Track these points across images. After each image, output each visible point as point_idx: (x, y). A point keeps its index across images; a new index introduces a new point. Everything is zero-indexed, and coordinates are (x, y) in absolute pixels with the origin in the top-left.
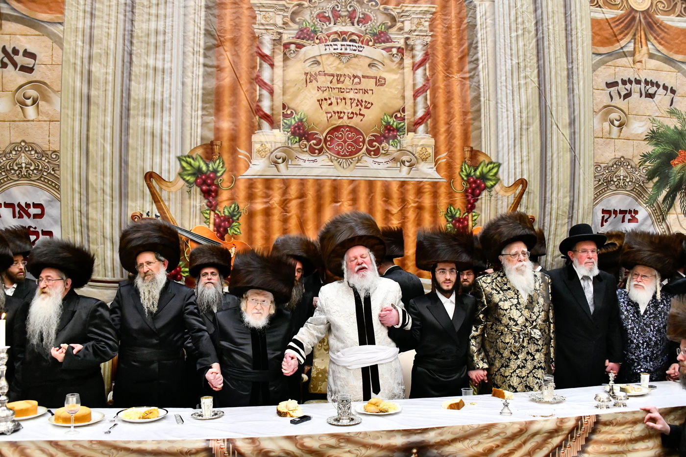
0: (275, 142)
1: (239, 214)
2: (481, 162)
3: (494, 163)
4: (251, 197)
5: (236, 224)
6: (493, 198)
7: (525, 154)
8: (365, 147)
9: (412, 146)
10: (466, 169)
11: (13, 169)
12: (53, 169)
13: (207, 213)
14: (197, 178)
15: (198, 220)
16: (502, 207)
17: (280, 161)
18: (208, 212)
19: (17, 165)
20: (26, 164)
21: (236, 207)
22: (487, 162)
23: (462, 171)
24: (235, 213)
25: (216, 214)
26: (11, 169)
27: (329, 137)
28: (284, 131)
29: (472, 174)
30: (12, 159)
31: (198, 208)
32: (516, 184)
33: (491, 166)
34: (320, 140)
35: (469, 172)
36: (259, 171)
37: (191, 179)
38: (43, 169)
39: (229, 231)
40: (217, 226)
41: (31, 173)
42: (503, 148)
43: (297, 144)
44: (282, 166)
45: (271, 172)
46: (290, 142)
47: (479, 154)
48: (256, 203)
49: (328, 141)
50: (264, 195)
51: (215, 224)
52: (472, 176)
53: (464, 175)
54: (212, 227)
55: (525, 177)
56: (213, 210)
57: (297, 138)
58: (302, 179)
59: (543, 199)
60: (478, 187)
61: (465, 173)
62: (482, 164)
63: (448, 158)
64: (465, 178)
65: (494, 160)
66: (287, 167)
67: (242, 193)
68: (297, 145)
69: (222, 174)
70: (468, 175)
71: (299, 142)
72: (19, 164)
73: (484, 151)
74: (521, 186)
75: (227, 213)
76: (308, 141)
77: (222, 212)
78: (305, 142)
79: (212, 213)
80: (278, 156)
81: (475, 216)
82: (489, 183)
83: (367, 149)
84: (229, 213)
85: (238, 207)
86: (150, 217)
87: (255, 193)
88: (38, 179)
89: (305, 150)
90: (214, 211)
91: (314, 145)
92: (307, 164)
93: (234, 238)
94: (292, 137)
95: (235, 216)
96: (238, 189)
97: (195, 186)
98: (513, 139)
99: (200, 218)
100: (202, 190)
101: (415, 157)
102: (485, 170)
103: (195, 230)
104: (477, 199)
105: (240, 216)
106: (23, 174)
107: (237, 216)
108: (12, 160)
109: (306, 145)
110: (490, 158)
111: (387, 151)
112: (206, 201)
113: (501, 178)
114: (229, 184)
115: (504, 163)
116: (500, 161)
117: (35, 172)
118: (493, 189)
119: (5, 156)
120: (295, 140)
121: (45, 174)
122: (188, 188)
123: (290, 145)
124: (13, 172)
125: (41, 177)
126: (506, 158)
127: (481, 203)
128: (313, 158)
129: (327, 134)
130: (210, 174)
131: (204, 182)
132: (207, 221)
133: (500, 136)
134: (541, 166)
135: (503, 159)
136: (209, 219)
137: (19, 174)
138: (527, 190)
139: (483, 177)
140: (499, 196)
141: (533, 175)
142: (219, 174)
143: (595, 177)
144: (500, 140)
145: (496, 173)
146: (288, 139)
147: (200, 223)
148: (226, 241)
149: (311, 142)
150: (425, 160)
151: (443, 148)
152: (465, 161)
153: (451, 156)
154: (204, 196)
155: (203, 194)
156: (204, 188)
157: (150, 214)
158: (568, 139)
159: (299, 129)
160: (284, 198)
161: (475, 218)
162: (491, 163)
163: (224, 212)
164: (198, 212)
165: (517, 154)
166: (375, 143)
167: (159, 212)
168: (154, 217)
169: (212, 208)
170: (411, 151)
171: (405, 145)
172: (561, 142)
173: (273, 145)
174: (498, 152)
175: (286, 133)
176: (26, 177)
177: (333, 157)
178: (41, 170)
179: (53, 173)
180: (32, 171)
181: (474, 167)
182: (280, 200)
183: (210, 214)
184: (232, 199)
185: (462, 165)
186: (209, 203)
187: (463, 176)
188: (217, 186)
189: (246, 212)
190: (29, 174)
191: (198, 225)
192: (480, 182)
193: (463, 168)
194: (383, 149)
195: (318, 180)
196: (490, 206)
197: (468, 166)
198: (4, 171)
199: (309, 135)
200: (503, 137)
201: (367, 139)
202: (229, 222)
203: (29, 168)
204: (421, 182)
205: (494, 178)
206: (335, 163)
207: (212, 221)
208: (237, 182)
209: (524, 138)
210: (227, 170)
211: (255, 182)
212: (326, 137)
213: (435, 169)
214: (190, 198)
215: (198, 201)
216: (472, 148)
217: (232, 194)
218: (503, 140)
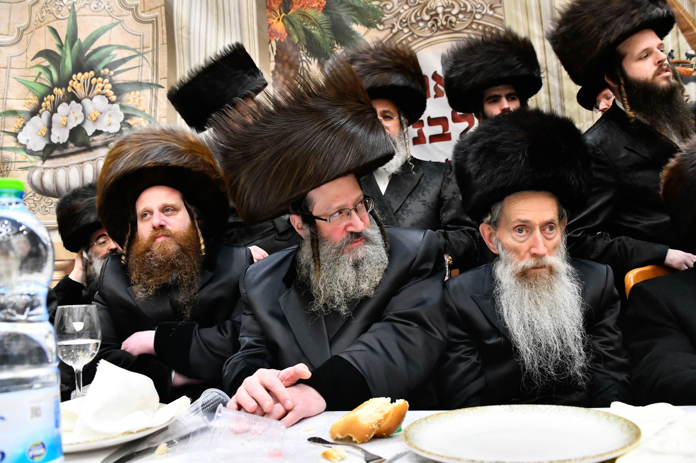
11: (422, 20)
12: (491, 6)
19: (427, 13)
20: (444, 8)
26: (418, 22)
30: (419, 4)
38: (474, 10)
41: (454, 19)
72: (432, 10)
86: (676, 59)
88: (467, 28)
106: (439, 24)
108: (420, 7)
117: (461, 16)
119: (407, 3)
121: (478, 16)
124: (421, 24)
125: (472, 23)
137: (433, 25)
157: (675, 54)
167: (693, 48)
168: (683, 58)
176: (445, 27)
178: (471, 12)
179: (491, 13)
180: (456, 16)
190: (451, 22)
198: (407, 26)
203: (450, 12)
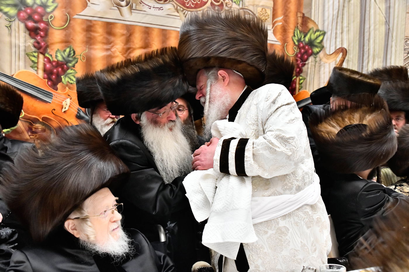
1: (76, 60)
2: (310, 29)
3: (321, 31)
4: (89, 41)
5: (72, 71)
6: (317, 64)
7: (345, 24)
8: (210, 1)
9: (253, 5)
10: (297, 35)
13: (34, 56)
14: (20, 11)
15: (22, 63)
16: (324, 73)
17: (124, 4)
18: (36, 54)
21: (72, 52)
22: (315, 30)
23: (294, 36)
24: (71, 59)
25: (45, 57)
29: (302, 39)
31: (22, 48)
32: (337, 52)
33: (318, 33)
35: (299, 37)
36: (99, 12)
37: (12, 11)
39: (63, 80)
40: (48, 73)
42: (328, 17)
44: (125, 10)
45: (113, 15)
47: (309, 21)
48: (95, 49)
50: (105, 41)
51: (45, 70)
52: (302, 42)
54: (41, 74)
55: (345, 46)
56: (41, 53)
58: (147, 28)
59: (361, 67)
60: (306, 52)
61: (296, 38)
62: (311, 31)
63: (283, 21)
64: (297, 43)
65: (320, 28)
66: (131, 12)
67: (79, 37)
69: (54, 10)
70: (299, 41)
73: (313, 19)
74: (341, 54)
75: (60, 58)
77: (54, 56)
79: (41, 56)
81: (301, 79)
82: (316, 50)
83: (212, 3)
84: (63, 58)
85: (74, 52)
87: (94, 37)
90: (43, 54)
92: (152, 11)
93: (70, 88)
95: (70, 62)
96: (74, 30)
97: (17, 21)
98: (337, 10)
99: (25, 61)
100: (27, 28)
102: (313, 37)
103: (17, 75)
104: (305, 64)
105: (77, 62)
107: (73, 63)
110: (317, 26)
111: (231, 7)
112: (32, 41)
113: (325, 45)
114: (63, 24)
115: (328, 31)
116: (326, 30)
118: (318, 55)
122: (8, 23)
126: (330, 27)
127: (308, 68)
128: (159, 6)
130: (37, 8)
131: (30, 17)
132: (34, 66)
133: (326, 7)
134: (360, 37)
135: (328, 28)
136: (37, 63)
138: (346, 58)
139: (311, 44)
140: (322, 63)
141: (352, 45)
142: (49, 10)
143: (405, 49)
144: (326, 9)
145: (322, 41)
147: (25, 67)
148: (59, 91)
151: (280, 11)
152: (298, 27)
153: (286, 20)
154: (30, 35)
155: (28, 32)
156: (30, 24)
158: (384, 13)
160: (128, 46)
161: (302, 81)
162: (318, 30)
163: (56, 56)
164: (22, 53)
165: (339, 24)
169: (41, 51)
171: (247, 4)
172: (378, 16)
174: (324, 21)
177: (179, 8)
181: (304, 33)
182: (123, 49)
183: (38, 57)
184: (67, 42)
185: (295, 30)
186: (36, 44)
187: (295, 41)
188: (47, 24)
189: (84, 59)
191: (22, 69)
192: (308, 48)
193: (296, 32)
194: (226, 6)
195: (163, 30)
196: (314, 71)
197: (299, 31)
200: (329, 8)
202: (63, 68)
205: (320, 45)
206: (181, 14)
207: (41, 66)
208: (71, 22)
209: (346, 9)
210: (60, 5)
211: (94, 25)
213: (272, 31)
214: (10, 35)
215: (22, 40)
216: (304, 14)
217: (66, 35)
218: (328, 10)
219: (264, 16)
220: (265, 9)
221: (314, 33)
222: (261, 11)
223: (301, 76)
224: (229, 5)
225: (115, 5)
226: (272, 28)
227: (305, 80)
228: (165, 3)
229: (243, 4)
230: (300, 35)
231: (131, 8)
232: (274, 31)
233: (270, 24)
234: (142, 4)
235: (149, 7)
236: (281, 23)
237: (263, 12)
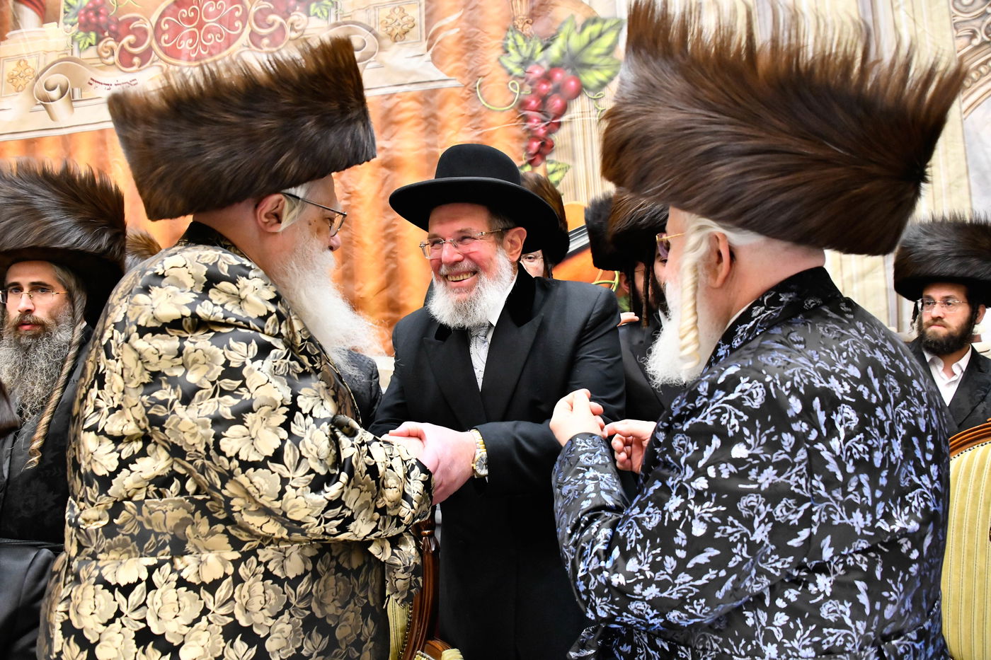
0: (46, 53)
2: (564, 23)
3: (604, 21)
8: (247, 30)
9: (366, 9)
10: (517, 47)
17: (55, 94)
22: (580, 20)
23: (507, 53)
27: (167, 22)
28: (66, 24)
29: (539, 56)
33: (593, 29)
34: (145, 32)
35: (526, 52)
36: (11, 124)
43: (93, 49)
44: (59, 106)
45: (37, 122)
46: (75, 46)
49: (164, 32)
52: (538, 64)
53: (512, 61)
57: (93, 35)
60: (559, 90)
61: (516, 57)
62: (567, 28)
63: (464, 24)
64: (518, 72)
65: (601, 12)
66: (72, 108)
68: (92, 52)
70: (526, 63)
71: (97, 44)
76: (118, 38)
78: (112, 43)
80: (51, 84)
81: (554, 172)
82: (592, 77)
83: (252, 33)
89: (111, 60)
91: (131, 45)
94: (81, 34)
101: (376, 35)
102: (576, 42)
104: (559, 125)
109: (112, 49)
110: (589, 8)
111: (303, 30)
120: (89, 40)
123: (76, 55)
127: (572, 135)
129: (162, 16)
139: (573, 62)
145: (612, 47)
146: (73, 39)
149: (125, 41)
150: (399, 37)
152: (515, 27)
153: (472, 20)
159: (97, 14)
161: (556, 176)
162: (594, 21)
166: (271, 18)
170: (364, 21)
171: (348, 10)
173: (42, 60)
175: (69, 26)
181: (542, 38)
185: (506, 38)
187: (511, 67)
192: (564, 76)
193: (511, 43)
194: (292, 29)
197: (525, 37)
199: (118, 23)
201: (254, 10)
204: (391, 96)
205: (607, 60)
212: (158, 24)
213: (428, 56)
219: (399, 25)
220: (400, 8)
221: (579, 29)
222: (388, 17)
223: (552, 162)
224: (297, 26)
225: (39, 102)
226: (429, 48)
227: (570, 171)
228: (142, 68)
229: (339, 12)
230: (528, 46)
231: (72, 99)
232: (433, 55)
233: (421, 41)
234: (94, 84)
235: (108, 87)
236: (458, 30)
237: (395, 17)
